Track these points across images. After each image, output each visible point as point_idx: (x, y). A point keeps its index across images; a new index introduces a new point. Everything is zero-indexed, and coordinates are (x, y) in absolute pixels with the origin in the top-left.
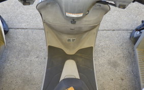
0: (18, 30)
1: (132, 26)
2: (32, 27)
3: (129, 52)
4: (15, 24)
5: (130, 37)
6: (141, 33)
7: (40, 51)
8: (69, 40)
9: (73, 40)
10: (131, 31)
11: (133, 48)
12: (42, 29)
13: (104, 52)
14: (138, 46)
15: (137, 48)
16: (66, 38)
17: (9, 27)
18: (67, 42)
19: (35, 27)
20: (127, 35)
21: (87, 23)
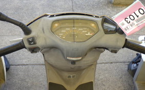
0: (18, 66)
1: (128, 58)
2: (32, 63)
3: (129, 84)
4: (16, 61)
5: (128, 69)
6: (137, 65)
7: (40, 87)
8: (69, 77)
9: (73, 76)
10: (128, 63)
11: (133, 80)
12: (42, 65)
13: (104, 85)
14: (137, 79)
15: (136, 80)
16: (66, 74)
17: (10, 64)
18: (68, 78)
19: (36, 63)
20: (125, 67)
21: (85, 63)
